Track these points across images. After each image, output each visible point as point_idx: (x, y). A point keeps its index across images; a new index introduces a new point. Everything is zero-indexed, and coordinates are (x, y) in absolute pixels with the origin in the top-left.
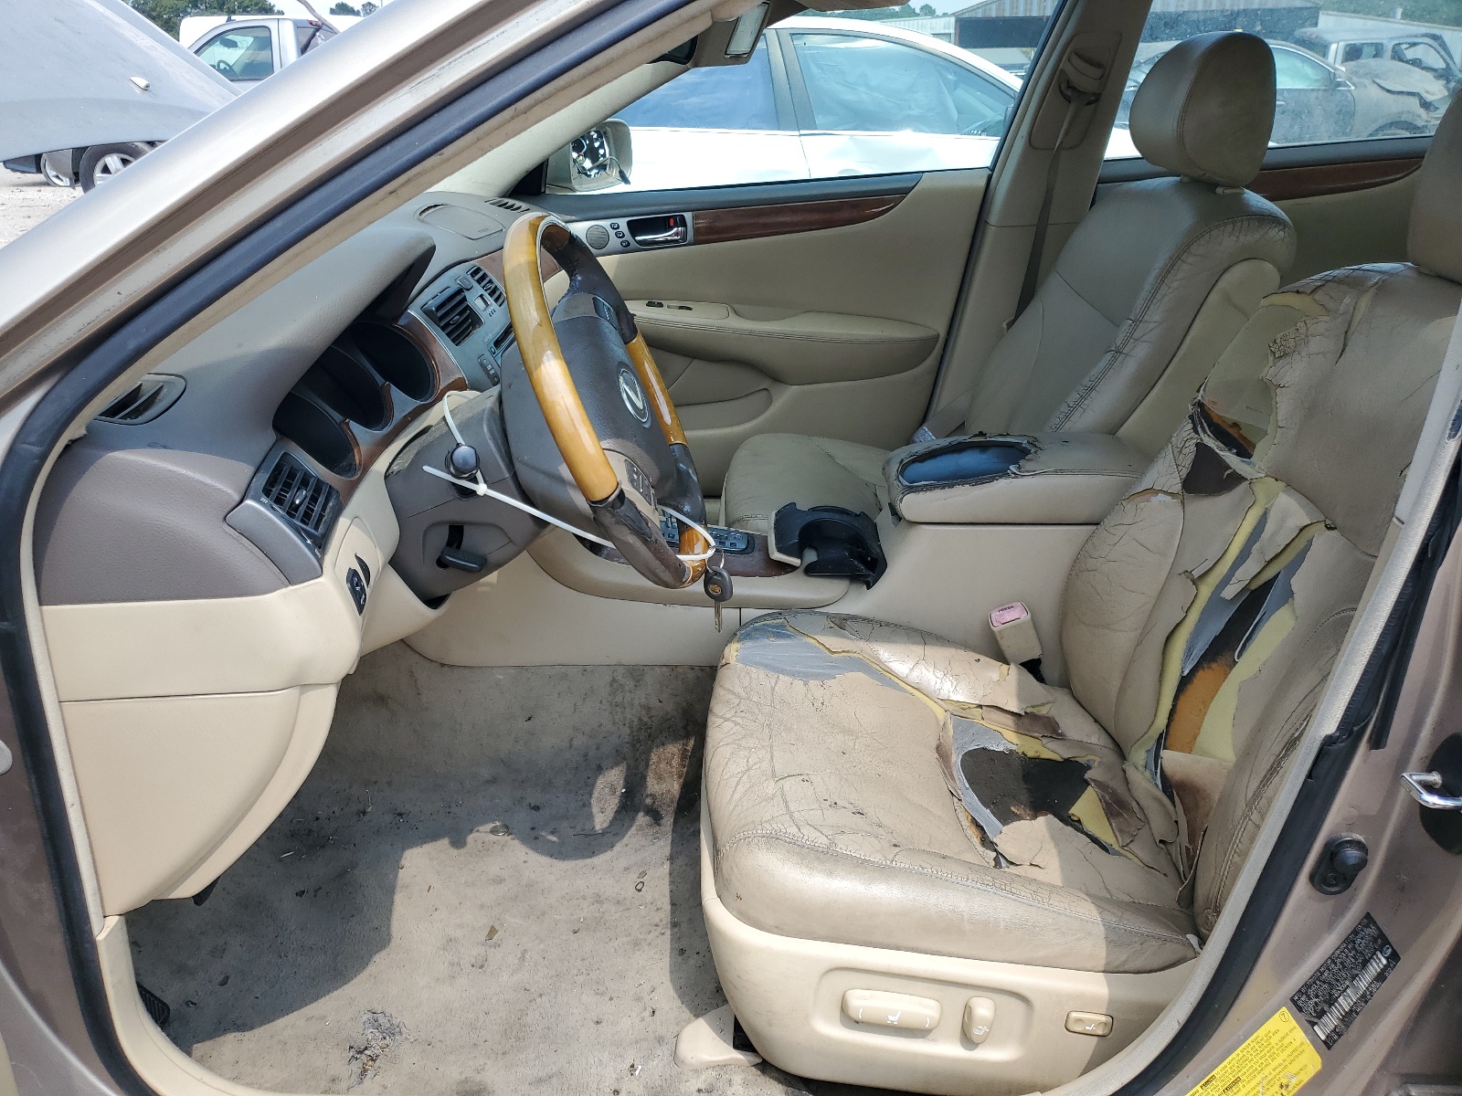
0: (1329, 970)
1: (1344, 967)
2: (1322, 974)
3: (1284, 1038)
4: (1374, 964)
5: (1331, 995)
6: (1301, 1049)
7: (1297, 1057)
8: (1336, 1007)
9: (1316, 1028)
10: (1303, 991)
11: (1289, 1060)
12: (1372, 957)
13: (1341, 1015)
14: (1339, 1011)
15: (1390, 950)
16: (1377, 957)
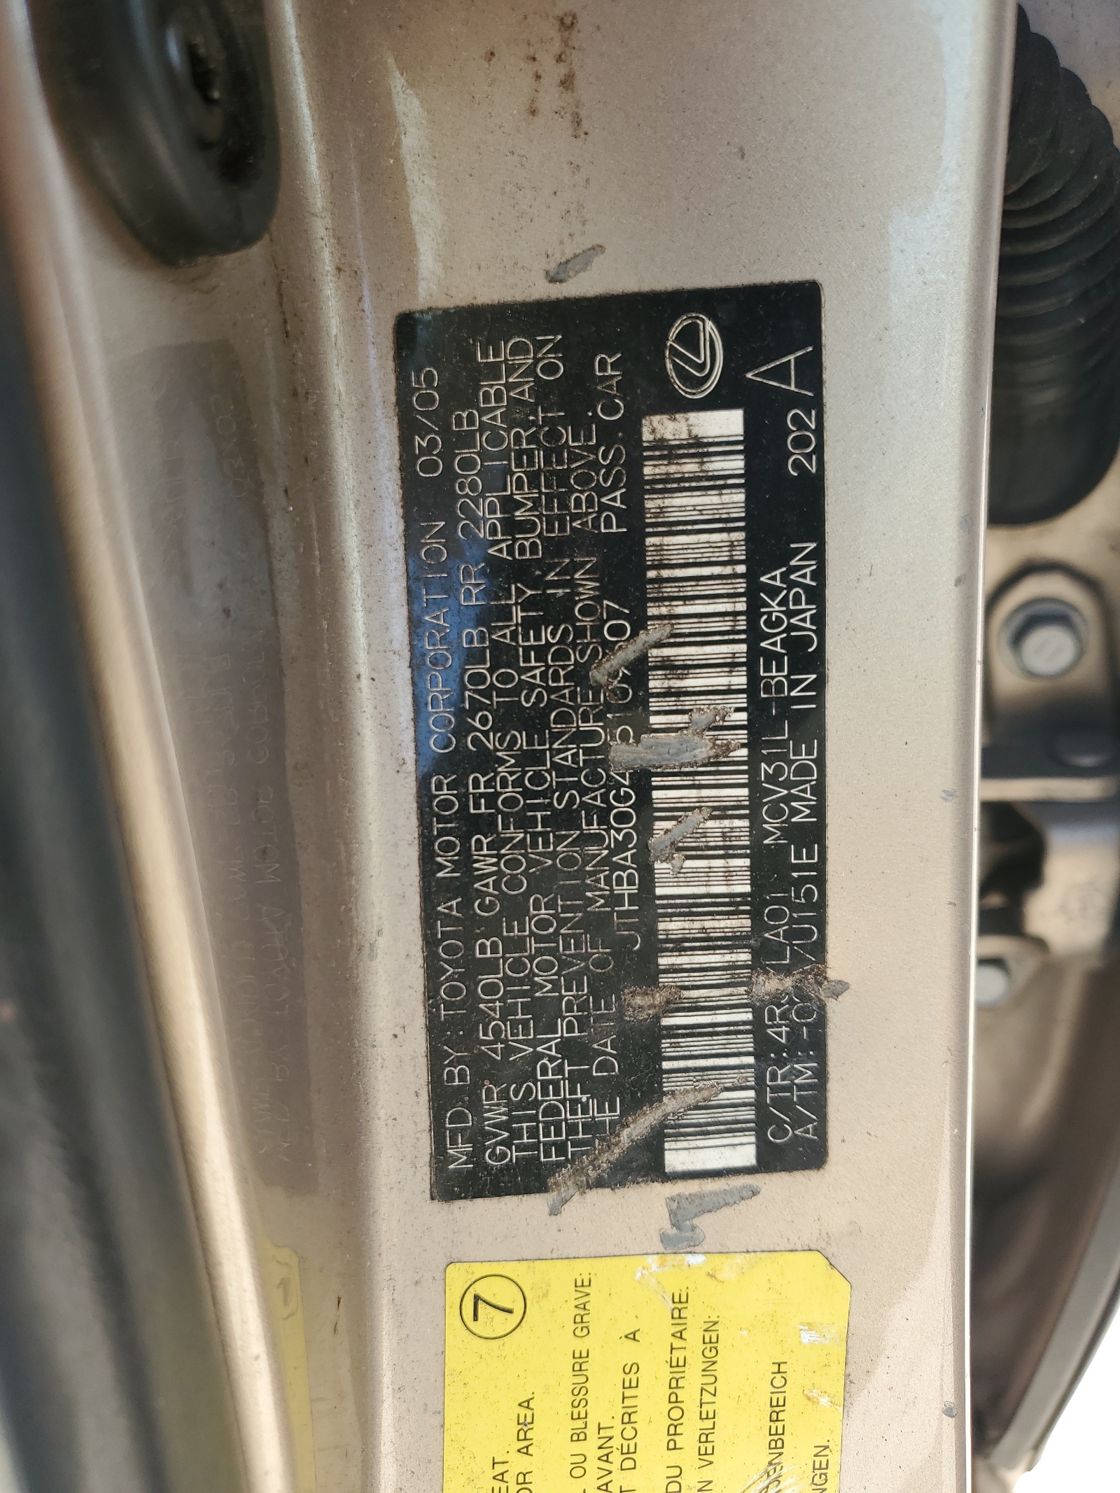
0: (480, 826)
1: (535, 722)
2: (464, 887)
3: (580, 1396)
4: (682, 504)
5: (597, 925)
6: (694, 1336)
7: (708, 1390)
8: (679, 945)
9: (677, 1158)
10: (458, 1074)
11: (688, 1456)
12: (637, 489)
13: (734, 941)
14: (709, 943)
15: (709, 327)
16: (668, 451)
